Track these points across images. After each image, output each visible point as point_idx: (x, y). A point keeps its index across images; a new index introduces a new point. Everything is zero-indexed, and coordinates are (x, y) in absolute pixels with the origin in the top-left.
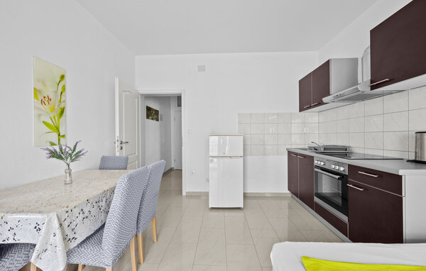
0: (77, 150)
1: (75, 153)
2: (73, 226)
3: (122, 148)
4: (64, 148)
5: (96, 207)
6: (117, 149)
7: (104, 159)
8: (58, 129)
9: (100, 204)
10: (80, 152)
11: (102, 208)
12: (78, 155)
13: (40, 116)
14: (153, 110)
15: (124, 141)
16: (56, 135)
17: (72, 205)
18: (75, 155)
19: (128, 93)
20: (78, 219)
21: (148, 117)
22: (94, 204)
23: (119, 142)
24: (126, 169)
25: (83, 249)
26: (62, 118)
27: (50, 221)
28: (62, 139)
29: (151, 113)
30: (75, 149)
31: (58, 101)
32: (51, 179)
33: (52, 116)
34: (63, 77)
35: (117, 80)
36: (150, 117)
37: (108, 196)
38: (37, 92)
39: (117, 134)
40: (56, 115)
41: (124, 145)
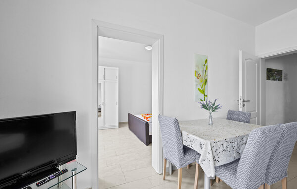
0: (216, 105)
1: (214, 106)
2: (217, 153)
3: (244, 106)
4: (208, 103)
5: (230, 146)
6: (240, 106)
7: (230, 112)
8: (204, 92)
9: (233, 144)
10: (218, 106)
11: (235, 148)
12: (216, 108)
13: (196, 85)
14: (275, 70)
15: (246, 100)
16: (203, 95)
17: (217, 139)
18: (214, 108)
19: (250, 60)
20: (220, 150)
21: (268, 78)
22: (229, 143)
23: (242, 101)
24: (249, 122)
25: (223, 171)
26: (206, 85)
27: (207, 144)
28: (206, 98)
29: (272, 74)
30: (214, 104)
31: (204, 75)
32: (201, 120)
33: (202, 84)
34: (206, 61)
35: (240, 53)
36: (271, 78)
37: (239, 141)
38: (196, 72)
39: (240, 94)
40: (203, 83)
41: (245, 103)
